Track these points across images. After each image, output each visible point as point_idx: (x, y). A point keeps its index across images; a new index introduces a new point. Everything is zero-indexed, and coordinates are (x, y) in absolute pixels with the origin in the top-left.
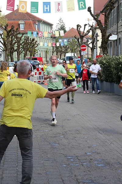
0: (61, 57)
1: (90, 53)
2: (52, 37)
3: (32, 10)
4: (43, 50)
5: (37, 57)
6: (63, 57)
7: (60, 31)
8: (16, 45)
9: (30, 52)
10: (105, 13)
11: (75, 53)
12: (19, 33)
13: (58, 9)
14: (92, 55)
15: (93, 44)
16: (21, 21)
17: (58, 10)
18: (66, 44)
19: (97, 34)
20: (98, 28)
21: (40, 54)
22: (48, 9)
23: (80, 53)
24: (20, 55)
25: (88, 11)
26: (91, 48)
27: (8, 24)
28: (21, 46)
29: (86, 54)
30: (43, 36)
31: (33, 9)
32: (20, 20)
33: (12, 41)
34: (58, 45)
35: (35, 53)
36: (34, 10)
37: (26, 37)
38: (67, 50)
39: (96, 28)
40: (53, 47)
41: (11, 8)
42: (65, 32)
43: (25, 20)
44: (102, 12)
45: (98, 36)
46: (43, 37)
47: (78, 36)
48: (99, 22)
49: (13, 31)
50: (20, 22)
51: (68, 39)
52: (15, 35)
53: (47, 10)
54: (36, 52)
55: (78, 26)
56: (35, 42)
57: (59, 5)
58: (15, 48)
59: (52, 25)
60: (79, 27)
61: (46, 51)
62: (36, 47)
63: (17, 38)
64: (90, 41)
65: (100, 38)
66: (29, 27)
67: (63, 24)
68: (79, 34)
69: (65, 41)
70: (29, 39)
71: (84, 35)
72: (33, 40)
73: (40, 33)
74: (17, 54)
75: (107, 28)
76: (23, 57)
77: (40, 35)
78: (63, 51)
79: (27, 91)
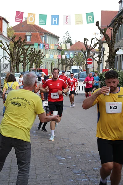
0: (66, 69)
2: (58, 50)
3: (41, 23)
4: (49, 62)
5: (42, 68)
6: (68, 69)
8: (22, 56)
9: (35, 63)
10: (113, 28)
11: (81, 66)
12: (26, 45)
13: (67, 22)
14: (98, 69)
15: (99, 58)
17: (67, 23)
18: (72, 56)
19: (104, 48)
20: (105, 42)
21: (46, 66)
22: (56, 22)
23: (86, 67)
24: (25, 66)
25: (96, 25)
26: (98, 62)
27: (15, 36)
28: (27, 58)
29: (92, 68)
30: (50, 48)
31: (41, 21)
32: (27, 32)
33: (18, 52)
34: (64, 57)
35: (41, 64)
36: (42, 23)
38: (72, 62)
39: (103, 42)
40: (59, 59)
41: (19, 20)
42: (71, 44)
43: (32, 32)
44: (109, 27)
45: (105, 50)
46: (49, 50)
47: (85, 50)
48: (106, 37)
49: (20, 42)
50: (27, 34)
51: (74, 52)
52: (21, 46)
53: (55, 22)
54: (42, 64)
55: (85, 39)
56: (41, 53)
57: (68, 18)
58: (22, 59)
59: (59, 38)
60: (86, 41)
61: (52, 63)
62: (41, 59)
63: (23, 49)
64: (97, 55)
65: (107, 52)
66: (35, 38)
67: (70, 37)
68: (86, 47)
69: (71, 53)
70: (36, 51)
71: (90, 49)
72: (40, 51)
73: (47, 45)
74: (22, 65)
75: (114, 43)
76: (29, 68)
77: (47, 47)
78: (69, 63)
79: (27, 101)
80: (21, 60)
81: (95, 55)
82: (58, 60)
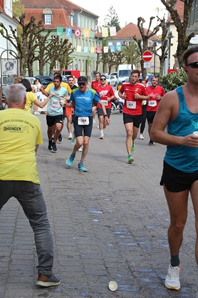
0: (110, 70)
1: (158, 65)
2: (96, 38)
4: (82, 58)
5: (71, 70)
6: (113, 71)
7: (111, 28)
8: (38, 49)
9: (60, 61)
11: (134, 65)
12: (43, 30)
14: (161, 68)
15: (163, 51)
16: (46, 9)
18: (119, 49)
19: (171, 34)
20: (172, 24)
21: (77, 65)
23: (142, 65)
24: (43, 65)
26: (160, 57)
27: (24, 14)
28: (45, 52)
29: (152, 67)
30: (83, 36)
32: (45, 8)
33: (31, 42)
34: (106, 50)
35: (68, 63)
37: (55, 37)
38: (120, 59)
39: (169, 24)
40: (98, 54)
42: (118, 29)
43: (53, 8)
45: (172, 37)
46: (81, 38)
47: (139, 37)
48: (174, 14)
49: (34, 25)
50: (45, 11)
51: (123, 41)
52: (35, 32)
54: (70, 62)
55: (139, 19)
56: (68, 44)
58: (37, 54)
59: (97, 17)
60: (141, 22)
61: (87, 61)
62: (70, 53)
63: (39, 38)
64: (159, 45)
65: (175, 41)
66: (59, 19)
67: (116, 16)
68: (141, 33)
69: (119, 44)
70: (60, 40)
71: (149, 35)
72: (66, 41)
73: (78, 31)
74: (38, 64)
75: (187, 24)
76: (49, 70)
77: (78, 33)
78: (114, 60)
80: (36, 56)
81: (156, 46)
82: (97, 55)
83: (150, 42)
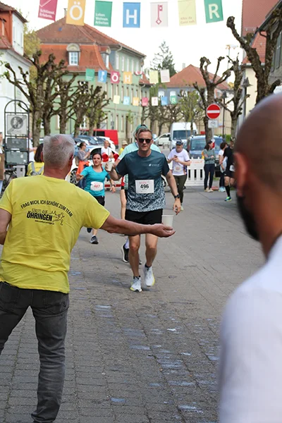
0: (160, 131)
1: (229, 123)
2: (141, 85)
3: (98, 21)
4: (120, 113)
5: (105, 129)
6: (165, 131)
7: (162, 72)
8: (58, 98)
9: (89, 116)
10: (268, 31)
11: (194, 124)
12: (66, 73)
13: (159, 18)
14: (232, 129)
15: (236, 104)
16: (71, 44)
17: (159, 21)
18: (174, 101)
19: (247, 81)
20: (249, 67)
21: (113, 123)
22: (133, 19)
23: (206, 124)
24: (65, 122)
25: (228, 26)
26: (231, 113)
27: (40, 51)
28: (69, 103)
29: (220, 127)
30: (122, 82)
31: (99, 17)
32: (69, 43)
33: (49, 89)
34: (155, 102)
35: (101, 119)
36: (102, 21)
37: (82, 83)
38: (174, 115)
39: (244, 67)
40: (144, 107)
41: (48, 14)
42: (172, 73)
43: (82, 43)
44: (260, 30)
45: (249, 85)
46: (120, 84)
47: (202, 85)
48: (252, 54)
49: (53, 67)
50: (69, 47)
51: (179, 90)
52: (55, 76)
53: (131, 20)
54: (104, 118)
55: (203, 60)
56: (101, 93)
57: (161, 10)
58: (56, 107)
59: (143, 56)
60: (205, 64)
61: (127, 117)
62: (103, 106)
63: (60, 83)
64: (230, 97)
65: (252, 91)
66: (89, 59)
67: (169, 56)
68: (205, 79)
69: (173, 94)
70: (90, 87)
71: (216, 82)
72: (98, 89)
73: (115, 75)
74: (59, 120)
75: (270, 67)
76: (73, 129)
77: (115, 78)
78: (167, 117)
79: (64, 208)
80: (55, 109)
81: (226, 97)
82: (141, 108)
83: (218, 92)
